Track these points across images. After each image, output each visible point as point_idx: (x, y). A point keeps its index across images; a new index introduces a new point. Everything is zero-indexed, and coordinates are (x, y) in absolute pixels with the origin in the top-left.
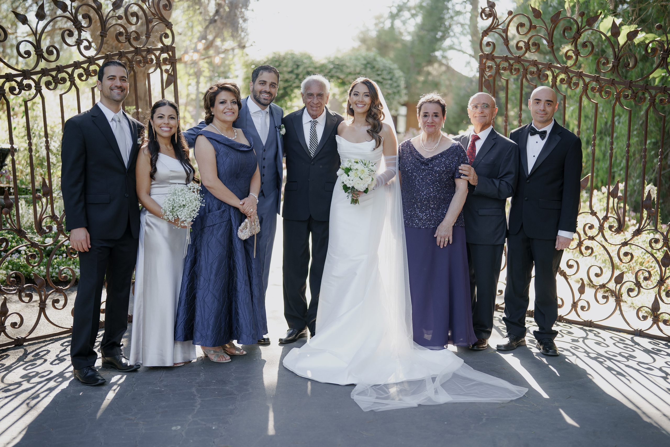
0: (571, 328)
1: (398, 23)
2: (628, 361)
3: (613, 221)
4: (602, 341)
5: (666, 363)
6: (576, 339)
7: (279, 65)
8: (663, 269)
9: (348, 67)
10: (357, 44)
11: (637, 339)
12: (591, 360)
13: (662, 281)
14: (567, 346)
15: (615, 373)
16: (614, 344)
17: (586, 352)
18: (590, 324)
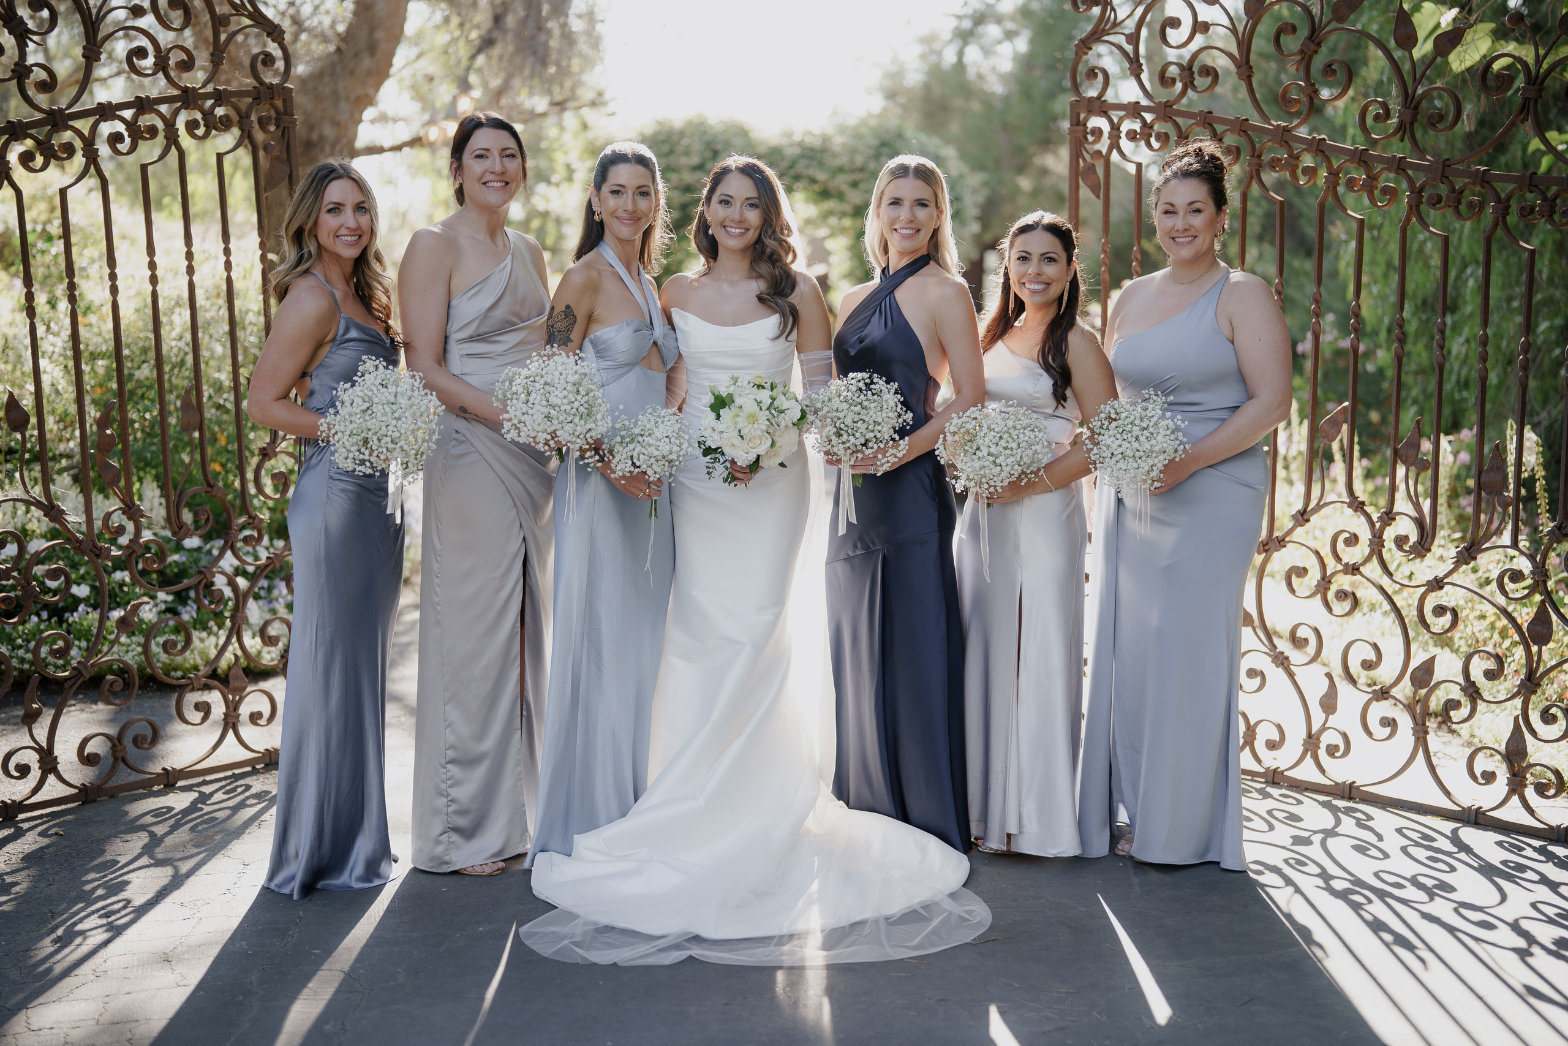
0: (1300, 802)
1: (972, 54)
2: (1432, 900)
3: (1405, 527)
4: (1373, 839)
5: (1534, 905)
6: (1306, 834)
7: (671, 152)
8: (1535, 649)
9: (835, 155)
10: (876, 104)
11: (1469, 835)
12: (1332, 898)
13: (1531, 683)
14: (1276, 858)
15: (1388, 937)
16: (1404, 850)
17: (1325, 876)
18: (1350, 792)
